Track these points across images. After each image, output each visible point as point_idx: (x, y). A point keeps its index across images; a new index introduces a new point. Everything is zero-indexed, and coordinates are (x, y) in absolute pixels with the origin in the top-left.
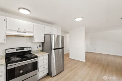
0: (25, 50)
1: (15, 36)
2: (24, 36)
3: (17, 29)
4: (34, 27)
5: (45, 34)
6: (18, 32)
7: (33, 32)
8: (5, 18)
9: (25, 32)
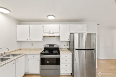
0: (55, 47)
1: (50, 36)
2: (54, 36)
3: (49, 32)
4: (60, 28)
5: (70, 33)
6: (49, 33)
7: (59, 32)
8: (42, 25)
9: (54, 33)
